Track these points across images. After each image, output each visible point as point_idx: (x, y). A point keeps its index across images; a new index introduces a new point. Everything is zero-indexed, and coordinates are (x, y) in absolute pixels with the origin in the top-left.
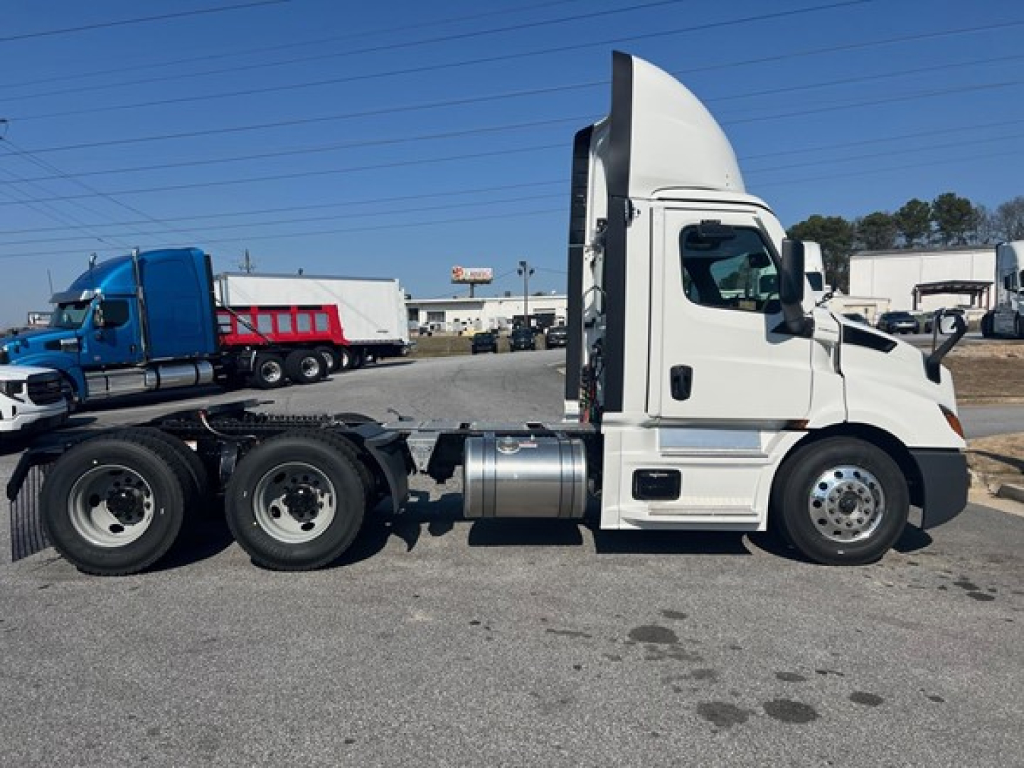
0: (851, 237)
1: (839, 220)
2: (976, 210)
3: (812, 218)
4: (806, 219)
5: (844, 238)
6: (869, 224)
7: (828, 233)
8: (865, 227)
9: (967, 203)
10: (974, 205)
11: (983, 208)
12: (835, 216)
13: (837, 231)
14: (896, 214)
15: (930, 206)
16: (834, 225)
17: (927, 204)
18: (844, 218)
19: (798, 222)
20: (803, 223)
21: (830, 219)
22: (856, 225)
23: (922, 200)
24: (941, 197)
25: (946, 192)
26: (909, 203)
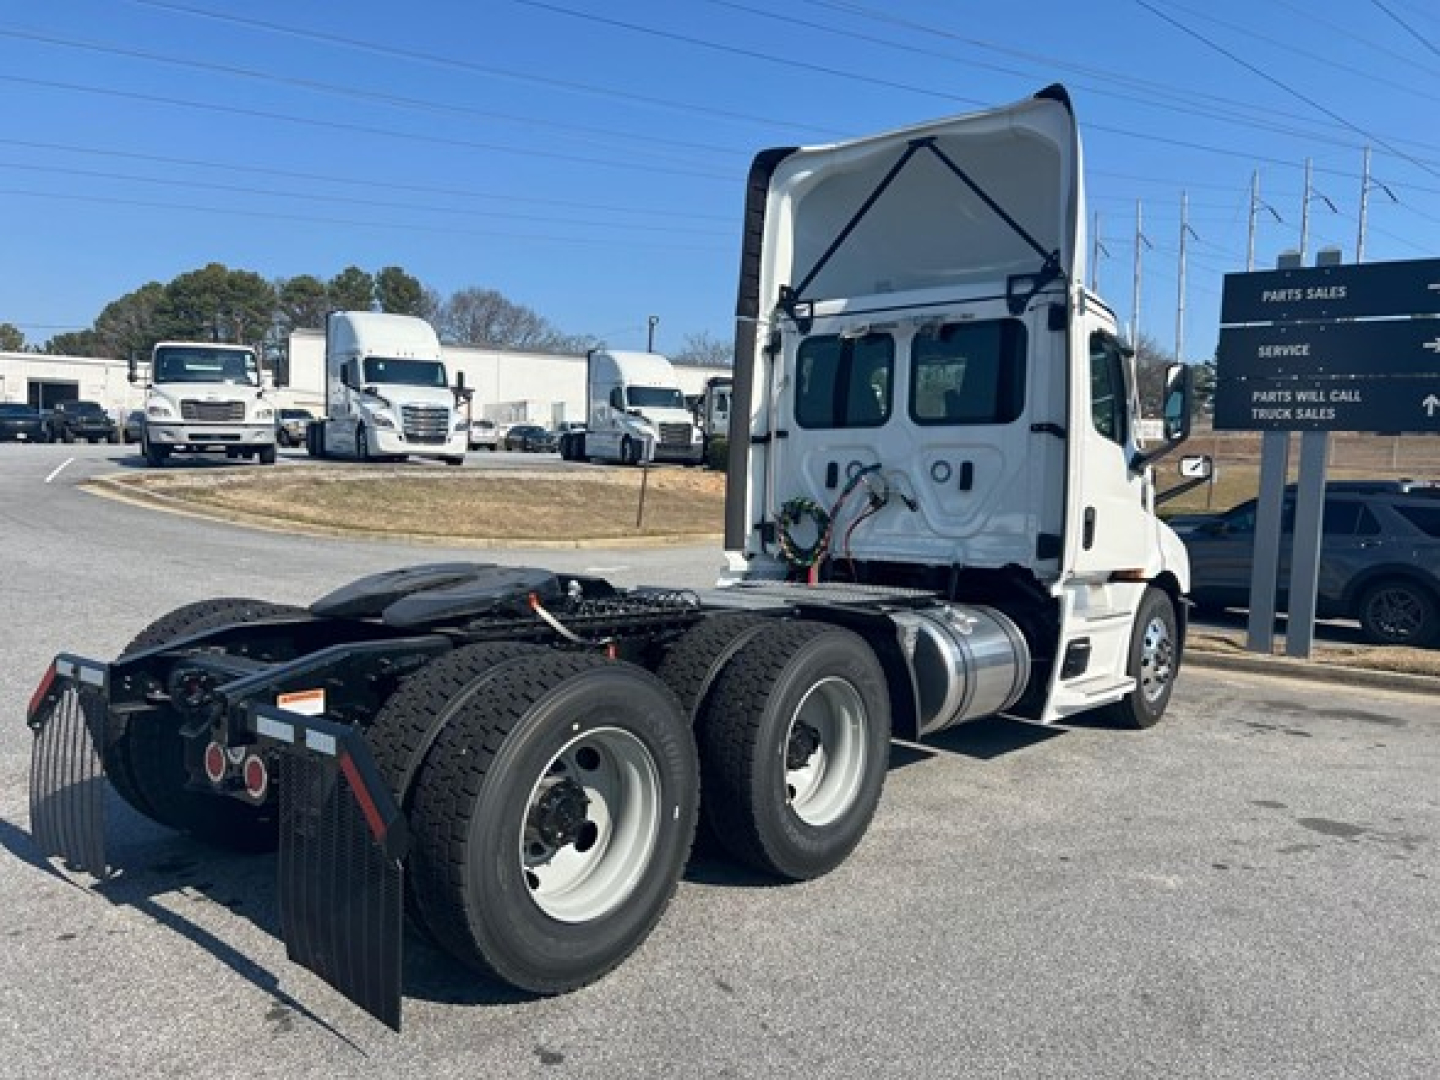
0: (271, 304)
1: (254, 278)
2: (427, 293)
3: (210, 266)
4: (203, 267)
5: (263, 304)
6: (297, 290)
7: (236, 293)
8: (292, 294)
9: (417, 284)
10: (423, 287)
11: (435, 292)
12: (249, 270)
13: (253, 293)
14: (331, 282)
15: (374, 278)
16: (247, 283)
17: (369, 276)
18: (261, 275)
19: (190, 270)
20: (197, 273)
21: (241, 273)
22: (277, 290)
23: (364, 270)
24: (387, 270)
25: (393, 265)
26: (347, 271)
